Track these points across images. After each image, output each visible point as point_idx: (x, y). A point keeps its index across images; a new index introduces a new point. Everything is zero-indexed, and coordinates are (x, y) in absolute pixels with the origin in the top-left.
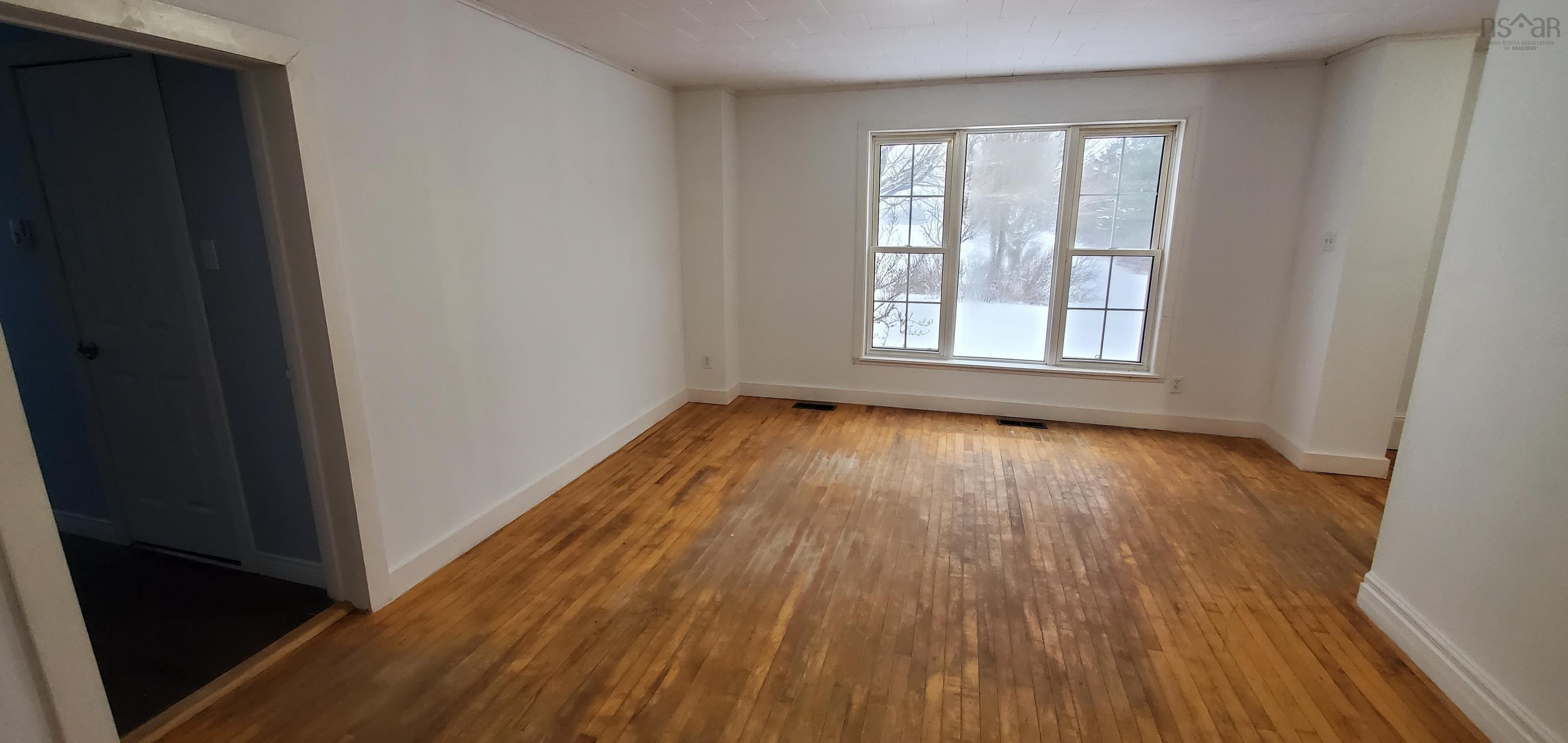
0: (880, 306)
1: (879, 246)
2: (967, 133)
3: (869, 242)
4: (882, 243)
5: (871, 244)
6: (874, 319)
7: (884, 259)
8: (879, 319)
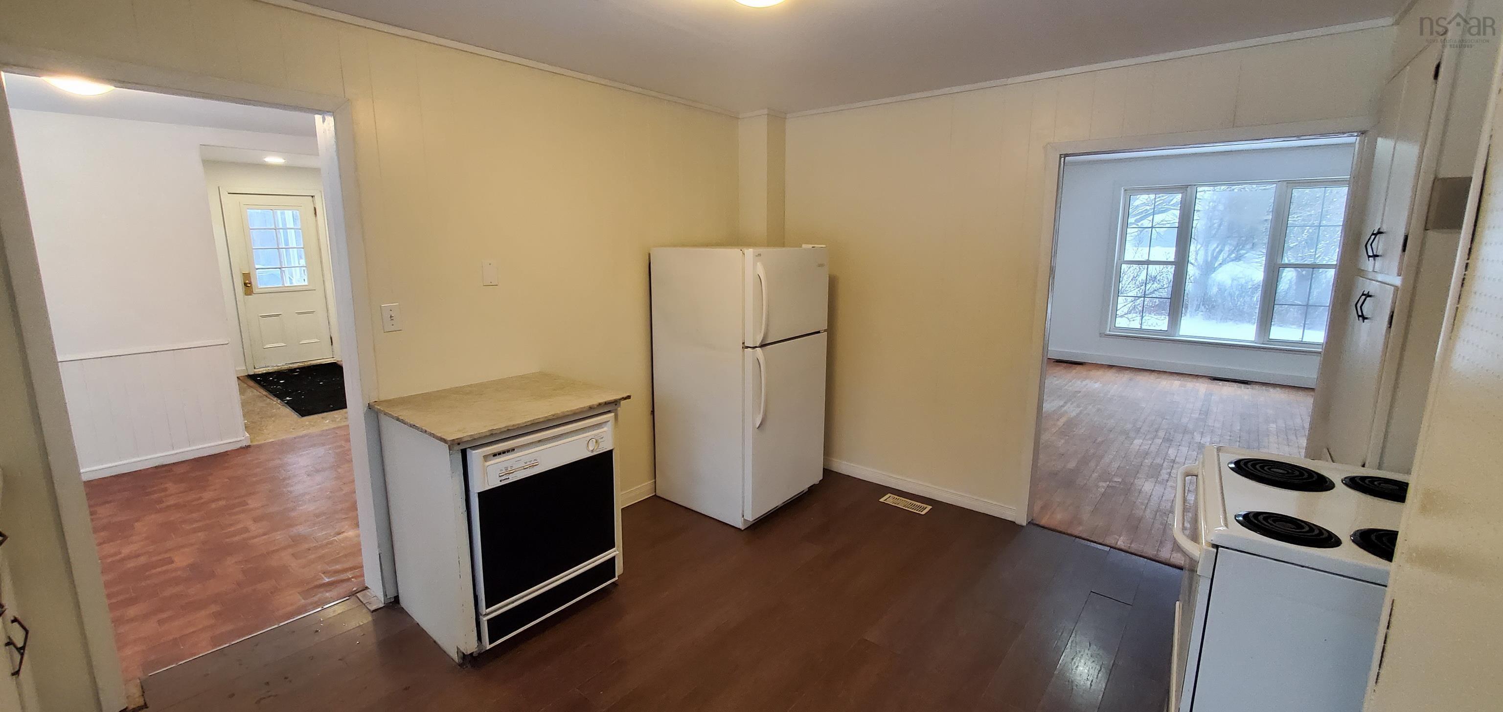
0: (1123, 307)
1: (1125, 260)
2: (1196, 186)
3: (1117, 258)
4: (1128, 257)
5: (1119, 259)
6: (1117, 316)
7: (1129, 271)
8: (1122, 316)
